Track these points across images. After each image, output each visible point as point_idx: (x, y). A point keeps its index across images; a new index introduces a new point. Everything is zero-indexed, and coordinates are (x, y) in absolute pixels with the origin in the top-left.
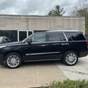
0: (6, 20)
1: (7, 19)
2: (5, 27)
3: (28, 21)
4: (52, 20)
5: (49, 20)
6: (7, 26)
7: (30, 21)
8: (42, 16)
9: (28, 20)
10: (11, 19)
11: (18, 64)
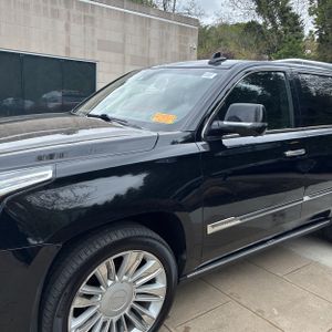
4: (74, 11)
5: (62, 8)
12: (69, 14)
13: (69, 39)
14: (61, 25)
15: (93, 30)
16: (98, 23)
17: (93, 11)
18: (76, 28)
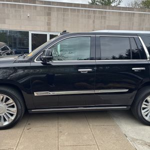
0: (6, 9)
1: (8, 7)
2: (4, 23)
3: (49, 14)
4: (97, 15)
5: (92, 14)
6: (7, 21)
7: (54, 14)
8: (78, 5)
9: (50, 10)
10: (16, 8)
11: (13, 118)
12: (95, 16)
13: (94, 26)
14: (91, 21)
15: (105, 22)
16: (107, 19)
17: (105, 14)
18: (97, 22)
